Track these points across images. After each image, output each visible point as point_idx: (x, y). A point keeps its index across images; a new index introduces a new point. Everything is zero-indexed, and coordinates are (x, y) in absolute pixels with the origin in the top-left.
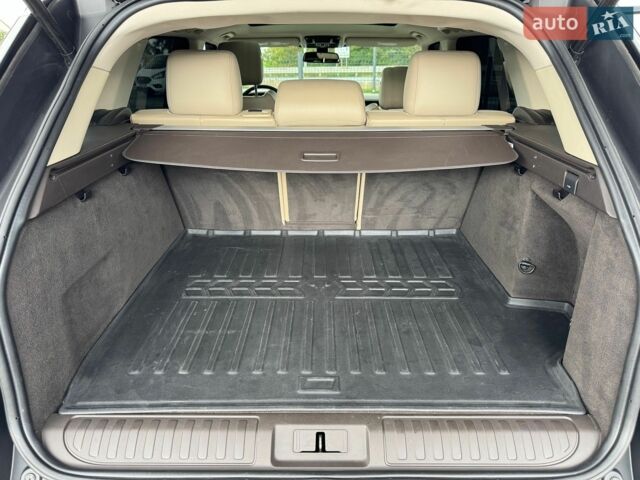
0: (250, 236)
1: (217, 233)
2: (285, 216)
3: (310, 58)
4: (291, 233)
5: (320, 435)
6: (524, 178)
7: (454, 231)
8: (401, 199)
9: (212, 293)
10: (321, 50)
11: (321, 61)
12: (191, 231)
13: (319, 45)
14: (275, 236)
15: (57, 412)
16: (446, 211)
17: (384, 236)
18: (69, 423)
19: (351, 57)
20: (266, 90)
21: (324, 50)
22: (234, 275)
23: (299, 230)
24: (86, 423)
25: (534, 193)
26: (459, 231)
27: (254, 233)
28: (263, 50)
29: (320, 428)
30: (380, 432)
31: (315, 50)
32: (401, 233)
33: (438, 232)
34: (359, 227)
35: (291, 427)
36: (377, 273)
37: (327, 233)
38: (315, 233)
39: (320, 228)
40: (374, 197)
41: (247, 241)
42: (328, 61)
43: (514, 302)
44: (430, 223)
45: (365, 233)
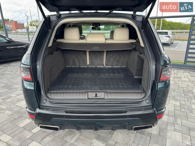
0: (80, 67)
1: (73, 67)
2: (88, 63)
3: (93, 28)
4: (89, 67)
5: (96, 94)
6: (136, 52)
7: (126, 66)
8: (114, 59)
9: (73, 76)
10: (96, 27)
11: (96, 29)
12: (67, 66)
13: (96, 25)
14: (86, 67)
15: (48, 91)
16: (123, 62)
17: (110, 68)
18: (51, 93)
19: (105, 28)
20: (83, 36)
21: (97, 27)
22: (78, 73)
23: (91, 66)
24: (54, 93)
25: (138, 54)
26: (127, 66)
27: (81, 67)
28: (83, 26)
29: (96, 93)
30: (107, 94)
31: (95, 26)
32: (114, 67)
33: (122, 67)
34: (105, 66)
35: (91, 93)
36: (108, 73)
37: (97, 67)
38: (95, 67)
39: (96, 66)
40: (108, 58)
41: (80, 68)
42: (98, 29)
43: (135, 77)
44: (120, 64)
45: (106, 67)
